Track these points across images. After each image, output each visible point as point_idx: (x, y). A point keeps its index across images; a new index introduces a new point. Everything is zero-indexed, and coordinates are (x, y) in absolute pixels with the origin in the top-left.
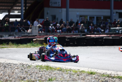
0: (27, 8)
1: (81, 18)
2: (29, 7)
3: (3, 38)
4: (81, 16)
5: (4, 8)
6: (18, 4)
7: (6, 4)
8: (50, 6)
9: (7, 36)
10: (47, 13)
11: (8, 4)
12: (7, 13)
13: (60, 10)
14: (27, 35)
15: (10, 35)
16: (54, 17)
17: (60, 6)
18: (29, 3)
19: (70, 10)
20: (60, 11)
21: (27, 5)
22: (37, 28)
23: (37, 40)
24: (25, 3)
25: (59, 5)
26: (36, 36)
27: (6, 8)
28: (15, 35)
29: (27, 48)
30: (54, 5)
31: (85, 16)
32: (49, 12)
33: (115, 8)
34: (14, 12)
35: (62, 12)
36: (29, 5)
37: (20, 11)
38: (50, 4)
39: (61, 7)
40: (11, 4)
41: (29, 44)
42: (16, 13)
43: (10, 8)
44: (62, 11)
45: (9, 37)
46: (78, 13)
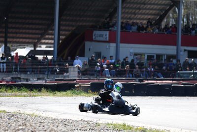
0: (60, 41)
1: (135, 57)
2: (64, 40)
3: (29, 82)
4: (136, 54)
5: (27, 40)
6: (47, 36)
7: (31, 36)
8: (94, 39)
9: (35, 79)
10: (90, 49)
11: (34, 36)
12: (33, 49)
13: (107, 45)
14: (62, 78)
15: (39, 79)
16: (99, 55)
17: (108, 39)
18: (63, 35)
19: (122, 45)
20: (108, 47)
21: (61, 37)
22: (77, 70)
23: (80, 86)
24: (59, 35)
25: (106, 38)
26: (75, 80)
27: (31, 41)
28: (46, 78)
29: (68, 97)
30: (98, 39)
31: (141, 54)
32: (91, 47)
33: (183, 45)
34: (41, 47)
35: (110, 48)
36: (63, 37)
37: (52, 46)
38: (94, 37)
39: (109, 42)
40: (37, 36)
41: (69, 92)
42: (43, 48)
43: (36, 41)
44: (109, 46)
45: (37, 81)
46: (132, 51)
